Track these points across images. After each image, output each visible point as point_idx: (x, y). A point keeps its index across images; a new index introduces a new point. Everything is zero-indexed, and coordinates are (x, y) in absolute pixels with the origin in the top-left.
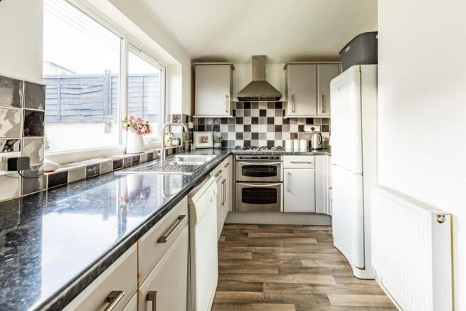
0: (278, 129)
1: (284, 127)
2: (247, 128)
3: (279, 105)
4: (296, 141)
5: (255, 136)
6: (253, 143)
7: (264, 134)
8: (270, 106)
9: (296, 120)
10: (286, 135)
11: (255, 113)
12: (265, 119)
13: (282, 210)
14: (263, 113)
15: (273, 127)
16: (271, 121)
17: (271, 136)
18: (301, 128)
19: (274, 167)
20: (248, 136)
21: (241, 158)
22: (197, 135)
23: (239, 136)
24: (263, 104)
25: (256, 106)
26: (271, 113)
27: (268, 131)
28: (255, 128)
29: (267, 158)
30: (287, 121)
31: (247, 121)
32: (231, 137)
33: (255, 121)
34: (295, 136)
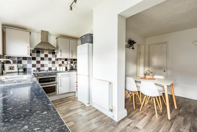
0: (54, 63)
2: (38, 62)
3: (54, 53)
4: (61, 67)
5: (43, 66)
6: (42, 69)
7: (47, 65)
8: (49, 53)
9: (61, 59)
10: (57, 65)
11: (42, 55)
12: (47, 58)
13: (57, 94)
14: (46, 56)
15: (51, 62)
16: (50, 59)
17: (50, 65)
18: (63, 62)
19: (54, 78)
20: (38, 66)
23: (34, 66)
24: (46, 52)
25: (43, 52)
26: (50, 56)
28: (42, 62)
29: (51, 74)
30: (57, 60)
31: (38, 59)
32: (29, 66)
33: (42, 59)
34: (60, 65)
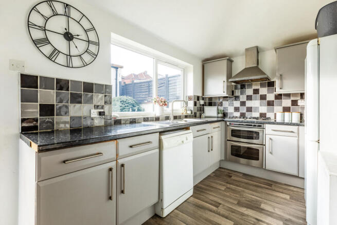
0: (270, 104)
1: (276, 102)
2: (243, 104)
3: (271, 84)
4: (287, 114)
5: (250, 110)
6: (248, 115)
7: (257, 109)
8: (262, 85)
9: (288, 95)
10: (278, 109)
11: (249, 92)
12: (258, 96)
13: (264, 167)
14: (256, 91)
15: (265, 102)
16: (263, 97)
17: (264, 109)
18: (294, 103)
19: (257, 133)
20: (243, 110)
21: (230, 124)
22: (207, 108)
23: (237, 109)
24: (256, 85)
25: (250, 86)
26: (263, 91)
27: (261, 105)
28: (249, 104)
29: (251, 125)
30: (279, 97)
31: (243, 98)
32: (230, 110)
33: (249, 98)
34: (286, 109)
